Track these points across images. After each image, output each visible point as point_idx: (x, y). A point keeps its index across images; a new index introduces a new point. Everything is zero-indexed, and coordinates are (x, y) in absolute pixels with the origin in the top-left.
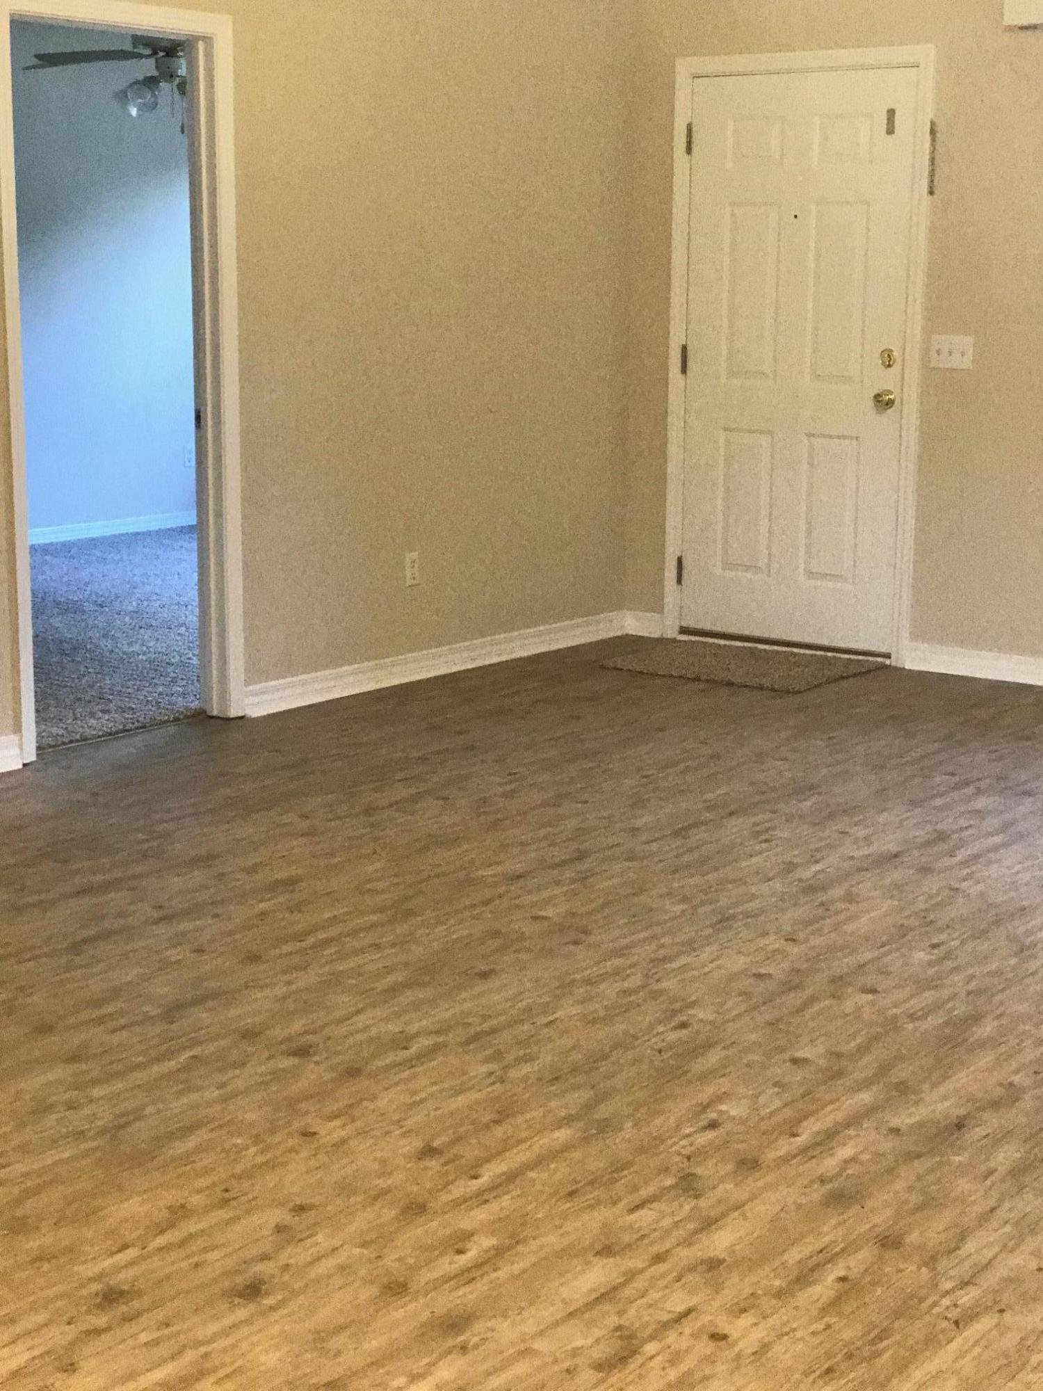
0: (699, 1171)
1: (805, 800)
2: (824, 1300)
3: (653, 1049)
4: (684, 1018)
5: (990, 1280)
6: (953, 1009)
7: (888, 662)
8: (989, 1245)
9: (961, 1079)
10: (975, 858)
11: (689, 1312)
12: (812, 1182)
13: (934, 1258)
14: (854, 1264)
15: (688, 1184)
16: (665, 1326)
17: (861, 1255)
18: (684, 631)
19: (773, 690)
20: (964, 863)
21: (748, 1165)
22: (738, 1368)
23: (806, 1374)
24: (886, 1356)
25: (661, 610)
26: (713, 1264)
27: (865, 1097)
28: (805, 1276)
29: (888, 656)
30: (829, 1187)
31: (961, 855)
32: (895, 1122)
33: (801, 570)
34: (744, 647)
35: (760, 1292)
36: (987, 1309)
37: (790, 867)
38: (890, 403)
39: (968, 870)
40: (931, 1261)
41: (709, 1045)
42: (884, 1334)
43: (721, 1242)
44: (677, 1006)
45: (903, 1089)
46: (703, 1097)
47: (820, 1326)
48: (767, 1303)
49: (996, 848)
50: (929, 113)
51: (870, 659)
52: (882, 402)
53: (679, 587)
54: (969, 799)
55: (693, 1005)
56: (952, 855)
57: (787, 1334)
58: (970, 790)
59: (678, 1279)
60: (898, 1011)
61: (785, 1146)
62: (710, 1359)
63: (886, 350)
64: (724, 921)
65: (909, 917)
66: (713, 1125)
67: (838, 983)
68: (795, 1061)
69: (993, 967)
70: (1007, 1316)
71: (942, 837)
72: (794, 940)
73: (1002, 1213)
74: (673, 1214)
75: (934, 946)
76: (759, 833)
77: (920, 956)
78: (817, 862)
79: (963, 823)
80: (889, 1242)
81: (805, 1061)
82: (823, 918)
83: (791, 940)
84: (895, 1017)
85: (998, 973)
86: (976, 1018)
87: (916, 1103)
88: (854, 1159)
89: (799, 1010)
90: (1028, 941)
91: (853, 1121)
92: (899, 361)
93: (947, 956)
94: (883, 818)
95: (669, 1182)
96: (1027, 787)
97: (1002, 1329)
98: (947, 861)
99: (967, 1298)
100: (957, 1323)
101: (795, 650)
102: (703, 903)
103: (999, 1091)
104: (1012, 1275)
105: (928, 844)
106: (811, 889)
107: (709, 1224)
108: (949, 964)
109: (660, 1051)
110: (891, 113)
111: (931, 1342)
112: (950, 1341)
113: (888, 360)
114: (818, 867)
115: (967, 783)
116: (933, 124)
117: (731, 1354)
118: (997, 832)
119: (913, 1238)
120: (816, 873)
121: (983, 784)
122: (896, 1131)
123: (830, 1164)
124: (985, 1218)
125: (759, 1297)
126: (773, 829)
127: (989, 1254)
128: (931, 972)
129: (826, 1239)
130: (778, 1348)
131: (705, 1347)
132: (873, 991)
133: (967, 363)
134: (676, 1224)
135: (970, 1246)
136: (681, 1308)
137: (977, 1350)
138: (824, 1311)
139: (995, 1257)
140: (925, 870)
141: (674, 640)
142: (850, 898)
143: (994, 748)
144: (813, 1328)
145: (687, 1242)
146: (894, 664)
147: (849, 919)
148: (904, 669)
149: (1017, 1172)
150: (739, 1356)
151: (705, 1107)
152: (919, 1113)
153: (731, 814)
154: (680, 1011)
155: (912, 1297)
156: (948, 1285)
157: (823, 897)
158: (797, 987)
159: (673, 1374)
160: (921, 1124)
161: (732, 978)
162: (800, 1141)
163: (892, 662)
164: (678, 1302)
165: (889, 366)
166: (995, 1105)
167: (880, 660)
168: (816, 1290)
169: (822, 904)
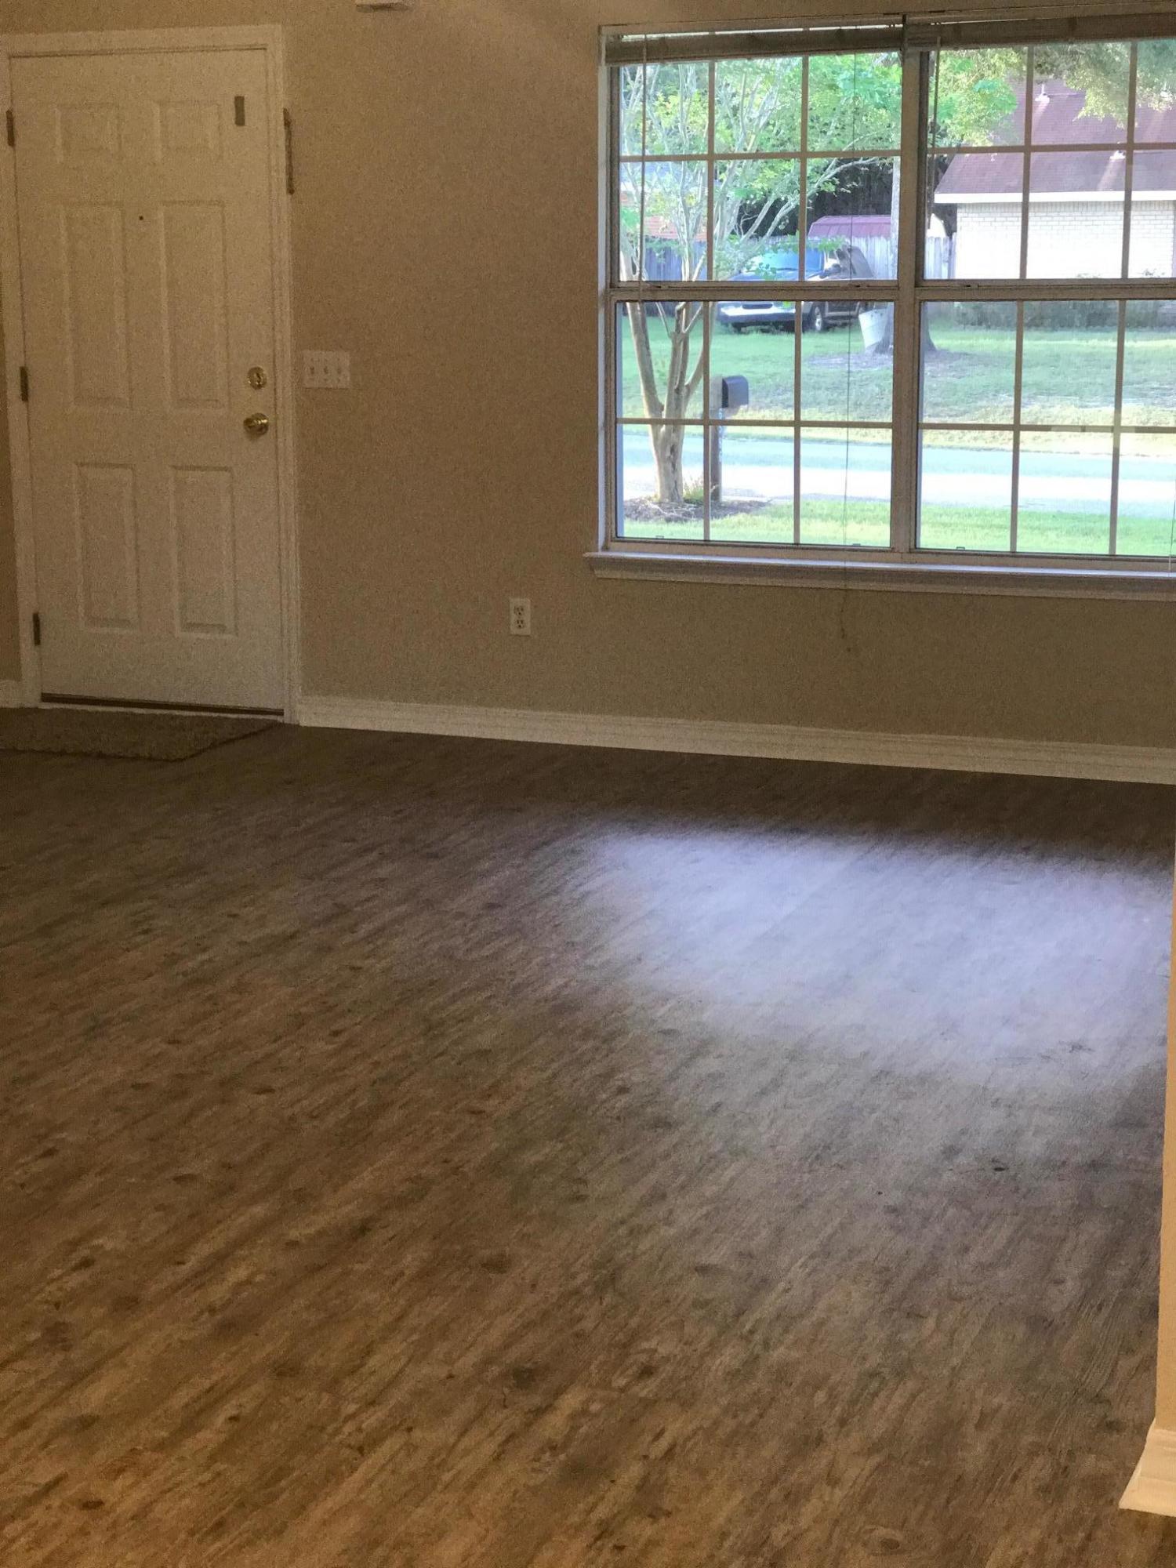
0: (68, 1318)
1: (187, 883)
2: (211, 1446)
3: (14, 1183)
4: (50, 1145)
5: (398, 1396)
6: (355, 1102)
7: (279, 719)
8: (396, 1358)
9: (365, 1179)
10: (380, 930)
11: (57, 1481)
12: (202, 1313)
13: (336, 1381)
14: (244, 1402)
15: (57, 1336)
16: (32, 1501)
17: (256, 1388)
18: (47, 698)
19: (150, 759)
20: (369, 938)
21: (127, 1304)
22: (114, 1537)
23: (192, 1533)
24: (284, 1496)
25: (18, 678)
26: (86, 1423)
27: (259, 1210)
28: (190, 1423)
29: (280, 713)
30: (219, 1317)
31: (364, 929)
32: (294, 1234)
33: (177, 621)
34: (117, 713)
35: (140, 1447)
36: (395, 1428)
37: (174, 959)
38: (263, 429)
39: (371, 946)
40: (333, 1385)
41: (80, 1173)
42: (281, 1473)
43: (94, 1397)
44: (42, 1131)
45: (301, 1196)
46: (72, 1234)
47: (207, 1476)
48: (148, 1457)
49: (399, 920)
50: (281, 100)
51: (261, 717)
52: (255, 428)
53: (37, 648)
54: (372, 865)
55: (62, 1128)
56: (352, 930)
57: (170, 1490)
58: (372, 857)
59: (45, 1445)
60: (297, 1109)
61: (170, 1276)
62: (83, 1532)
63: (255, 369)
64: (96, 1029)
65: (306, 1004)
66: (86, 1263)
67: (228, 1083)
68: (179, 1179)
69: (398, 1051)
70: (417, 1434)
71: (342, 910)
72: (178, 1042)
73: (411, 1321)
74: (37, 1372)
75: (336, 1033)
76: (136, 923)
77: (321, 1046)
78: (204, 950)
79: (364, 894)
80: (286, 1370)
81: (192, 1178)
82: (211, 1013)
83: (174, 1042)
84: (292, 1118)
85: (406, 1056)
86: (381, 1107)
87: (315, 1211)
88: (248, 1282)
89: (185, 1121)
90: (435, 1017)
91: (245, 1239)
92: (270, 382)
93: (349, 1044)
94: (276, 895)
95: (34, 1336)
96: (434, 849)
97: (411, 1448)
98: (348, 938)
99: (372, 1419)
100: (361, 1450)
101: (176, 713)
102: (73, 1009)
103: (404, 1188)
104: (420, 1386)
105: (328, 920)
106: (197, 981)
107: (79, 1378)
108: (352, 1052)
109: (22, 1186)
110: (239, 101)
111: (333, 1475)
112: (353, 1469)
113: (257, 379)
114: (205, 956)
115: (368, 850)
116: (285, 112)
117: (105, 1523)
118: (400, 902)
119: (314, 1361)
120: (203, 963)
121: (386, 849)
122: (293, 1244)
123: (218, 1293)
124: (392, 1328)
125: (140, 1453)
126: (152, 917)
127: (396, 1367)
128: (332, 1063)
129: (215, 1378)
130: (159, 1509)
131: (74, 1518)
132: (268, 1090)
133: (345, 380)
134: (42, 1384)
135: (373, 1362)
136: (49, 1478)
137: (383, 1477)
138: (213, 1458)
139: (401, 1371)
140: (325, 949)
141: (36, 710)
142: (240, 988)
143: (397, 808)
144: (201, 1479)
145: (53, 1402)
146: (287, 721)
147: (239, 1013)
148: (298, 726)
149: (425, 1273)
150: (115, 1524)
151: (74, 1244)
152: (321, 1221)
153: (104, 904)
154: (46, 1136)
155: (310, 1427)
156: (352, 1408)
157: (209, 990)
158: (185, 1094)
159: (39, 1555)
160: (321, 1233)
161: (107, 1092)
162: (185, 1269)
163: (286, 719)
164: (44, 1473)
165: (260, 386)
166: (402, 1202)
167: (272, 717)
168: (205, 1435)
169: (210, 998)
